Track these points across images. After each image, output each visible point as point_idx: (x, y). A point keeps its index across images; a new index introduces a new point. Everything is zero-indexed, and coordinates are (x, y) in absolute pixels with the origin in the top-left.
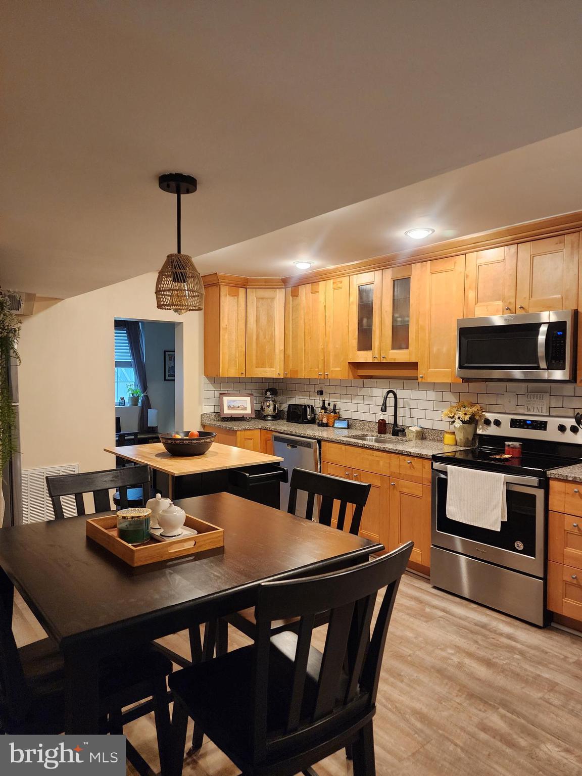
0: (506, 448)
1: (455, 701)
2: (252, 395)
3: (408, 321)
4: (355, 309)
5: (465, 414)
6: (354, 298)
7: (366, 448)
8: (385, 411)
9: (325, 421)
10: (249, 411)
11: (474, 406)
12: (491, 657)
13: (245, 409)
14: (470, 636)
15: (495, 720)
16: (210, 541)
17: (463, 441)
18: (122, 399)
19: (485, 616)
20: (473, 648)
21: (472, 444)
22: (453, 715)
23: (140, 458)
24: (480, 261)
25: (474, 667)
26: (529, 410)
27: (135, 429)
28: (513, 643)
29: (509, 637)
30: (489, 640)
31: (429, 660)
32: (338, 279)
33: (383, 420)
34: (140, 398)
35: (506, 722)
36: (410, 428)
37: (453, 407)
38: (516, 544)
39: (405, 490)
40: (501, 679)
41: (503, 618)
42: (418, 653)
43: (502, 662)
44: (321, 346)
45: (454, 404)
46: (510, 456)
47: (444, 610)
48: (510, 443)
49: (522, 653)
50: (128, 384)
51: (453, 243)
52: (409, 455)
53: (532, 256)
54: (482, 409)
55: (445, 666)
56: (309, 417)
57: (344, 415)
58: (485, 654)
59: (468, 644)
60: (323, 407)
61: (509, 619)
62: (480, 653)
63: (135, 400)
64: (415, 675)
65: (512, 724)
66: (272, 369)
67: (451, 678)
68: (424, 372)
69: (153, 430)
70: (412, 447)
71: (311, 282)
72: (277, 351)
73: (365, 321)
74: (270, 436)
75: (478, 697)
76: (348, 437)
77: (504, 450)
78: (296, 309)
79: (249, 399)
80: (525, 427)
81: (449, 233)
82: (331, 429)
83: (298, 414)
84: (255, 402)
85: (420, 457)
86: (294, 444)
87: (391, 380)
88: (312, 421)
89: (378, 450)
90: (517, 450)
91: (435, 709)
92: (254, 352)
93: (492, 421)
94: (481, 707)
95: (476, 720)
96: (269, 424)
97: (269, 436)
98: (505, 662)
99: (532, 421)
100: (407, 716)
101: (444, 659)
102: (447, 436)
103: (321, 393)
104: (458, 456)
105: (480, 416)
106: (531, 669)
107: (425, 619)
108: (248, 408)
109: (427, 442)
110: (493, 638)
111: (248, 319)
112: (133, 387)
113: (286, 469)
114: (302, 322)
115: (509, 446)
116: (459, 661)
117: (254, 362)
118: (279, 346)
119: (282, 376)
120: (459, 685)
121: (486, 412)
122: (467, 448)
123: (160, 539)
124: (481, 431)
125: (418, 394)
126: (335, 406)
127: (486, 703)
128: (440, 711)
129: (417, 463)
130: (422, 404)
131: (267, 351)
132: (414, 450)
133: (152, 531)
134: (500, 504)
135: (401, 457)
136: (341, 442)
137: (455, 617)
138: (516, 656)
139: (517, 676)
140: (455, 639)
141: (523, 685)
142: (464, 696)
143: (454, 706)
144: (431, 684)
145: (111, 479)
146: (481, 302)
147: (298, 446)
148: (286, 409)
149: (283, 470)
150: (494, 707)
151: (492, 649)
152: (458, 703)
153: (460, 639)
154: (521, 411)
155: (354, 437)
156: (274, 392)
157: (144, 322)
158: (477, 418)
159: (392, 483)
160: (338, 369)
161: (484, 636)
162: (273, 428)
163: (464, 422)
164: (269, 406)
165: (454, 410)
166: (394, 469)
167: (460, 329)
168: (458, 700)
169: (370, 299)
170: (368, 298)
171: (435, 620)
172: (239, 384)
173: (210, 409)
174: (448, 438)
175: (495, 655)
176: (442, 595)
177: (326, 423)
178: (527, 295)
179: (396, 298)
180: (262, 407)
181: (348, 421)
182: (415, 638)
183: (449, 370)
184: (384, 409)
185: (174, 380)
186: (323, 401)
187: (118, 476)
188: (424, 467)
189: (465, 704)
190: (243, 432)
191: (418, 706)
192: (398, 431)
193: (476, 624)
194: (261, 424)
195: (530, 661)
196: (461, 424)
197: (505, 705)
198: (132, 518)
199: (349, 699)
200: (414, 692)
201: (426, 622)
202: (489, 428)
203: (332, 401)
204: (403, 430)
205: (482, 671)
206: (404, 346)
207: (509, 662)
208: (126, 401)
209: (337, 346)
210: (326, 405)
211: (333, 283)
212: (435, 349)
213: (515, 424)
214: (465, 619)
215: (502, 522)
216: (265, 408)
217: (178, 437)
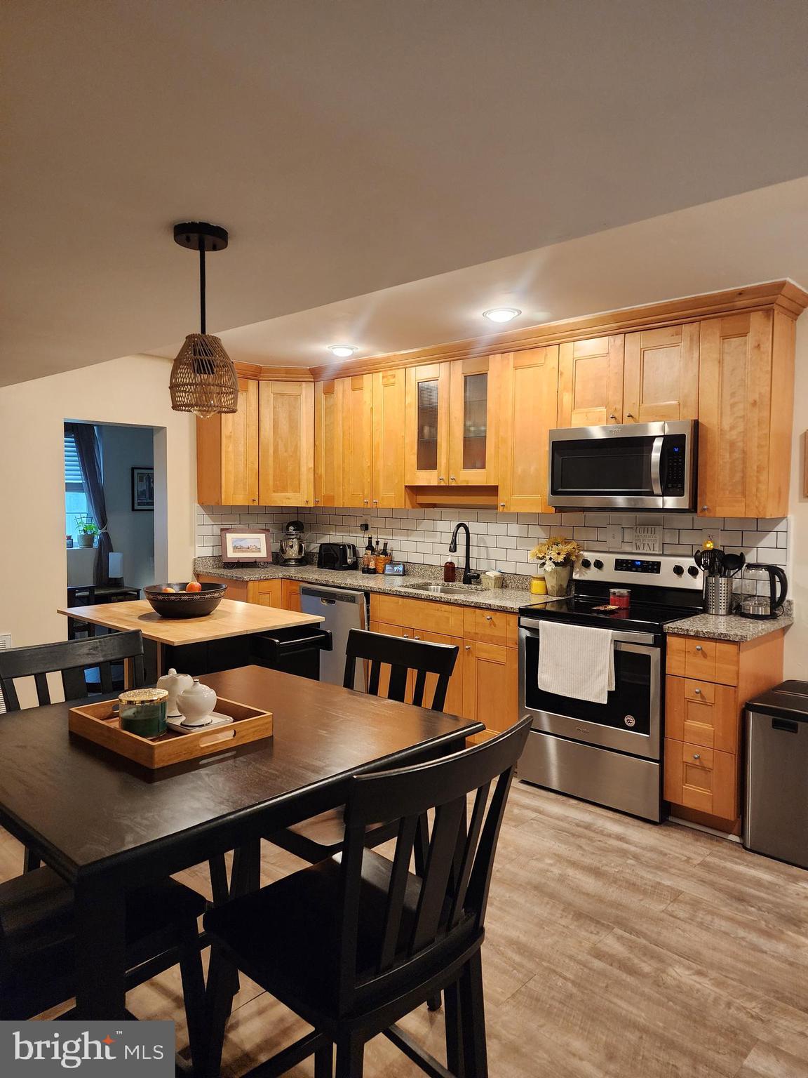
0: (611, 597)
1: (559, 924)
2: (268, 530)
3: (485, 431)
4: (413, 414)
5: (559, 554)
6: (412, 399)
7: (431, 600)
8: (455, 551)
9: (372, 566)
10: (263, 554)
11: (569, 543)
12: (599, 865)
13: (259, 550)
14: (572, 839)
15: (611, 943)
16: (253, 730)
17: (556, 588)
18: (69, 538)
19: (587, 814)
20: (576, 855)
21: (567, 592)
22: (558, 941)
23: (117, 622)
24: (577, 355)
25: (579, 880)
26: (638, 547)
27: (90, 582)
28: (625, 846)
29: (620, 838)
30: (594, 844)
31: (523, 875)
32: (389, 372)
33: (451, 563)
34: (96, 536)
35: (624, 945)
36: (487, 573)
37: (542, 544)
38: (626, 719)
39: (484, 655)
40: (613, 892)
41: (610, 814)
42: (508, 866)
43: (613, 870)
44: (366, 463)
45: (544, 541)
46: (617, 607)
47: (536, 810)
48: (616, 590)
49: (636, 857)
50: (78, 516)
51: (542, 329)
52: (488, 608)
53: (642, 350)
54: (579, 548)
55: (543, 881)
56: (349, 560)
57: (397, 557)
58: (592, 861)
59: (569, 850)
60: (370, 547)
61: (617, 816)
62: (586, 860)
63: (88, 540)
64: (508, 895)
65: (631, 947)
66: (298, 495)
67: (552, 896)
68: (506, 499)
69: (117, 582)
70: (490, 597)
71: (352, 374)
72: (304, 469)
73: (426, 429)
74: (296, 588)
75: (587, 916)
76: (406, 586)
77: (609, 600)
78: (330, 410)
79: (262, 536)
80: (634, 569)
81: (540, 315)
82: (381, 576)
83: (334, 557)
84: (272, 541)
85: (503, 610)
86: (331, 598)
87: (461, 510)
88: (354, 566)
89: (448, 603)
90: (625, 598)
91: (535, 937)
92: (271, 472)
93: (592, 563)
94: (592, 928)
95: (587, 945)
96: (293, 572)
97: (294, 588)
98: (616, 870)
99: (642, 562)
100: (501, 948)
101: (543, 872)
102: (535, 582)
103: (365, 527)
104: (548, 608)
105: (576, 556)
106: (648, 876)
107: (514, 824)
108: (262, 550)
109: (508, 592)
110: (600, 841)
111: (261, 424)
112: (85, 520)
113: (329, 632)
114: (339, 431)
115: (614, 594)
116: (560, 872)
117: (271, 483)
118: (307, 462)
119: (311, 505)
120: (563, 903)
121: (584, 550)
122: (560, 598)
123: (182, 730)
124: (578, 575)
125: (495, 528)
126: (385, 545)
127: (598, 922)
128: (542, 938)
129: (499, 619)
130: (503, 542)
131: (290, 469)
132: (495, 602)
133: (169, 721)
134: (607, 671)
135: (478, 611)
136: (398, 593)
137: (551, 817)
138: (629, 861)
139: (632, 886)
140: (553, 845)
141: (641, 897)
142: (571, 916)
143: (560, 930)
144: (528, 905)
145: (88, 652)
146: (579, 408)
147: (337, 601)
148: (317, 550)
149: (325, 632)
150: (608, 927)
151: (600, 855)
152: (564, 926)
153: (560, 845)
154: (628, 549)
155: (413, 586)
156: (299, 526)
157: (101, 426)
158: (574, 558)
159: (467, 647)
160: (392, 495)
161: (590, 839)
162: (299, 576)
163: (556, 564)
164: (292, 547)
165: (544, 548)
166: (470, 629)
167: (553, 442)
168: (563, 922)
169: (434, 400)
170: (430, 399)
171: (527, 824)
172: (248, 516)
173: (207, 551)
174: (537, 586)
175: (604, 862)
176: (533, 792)
177: (374, 569)
178: (636, 399)
179: (468, 400)
180: (282, 547)
181: (404, 566)
182: (503, 848)
183: (538, 497)
184: (453, 549)
185: (153, 510)
186: (369, 538)
187: (97, 647)
188: (509, 624)
189: (572, 927)
190: (257, 583)
191: (514, 934)
192: (471, 578)
193: (578, 825)
194: (281, 572)
195: (647, 866)
196: (553, 566)
197: (620, 923)
198: (142, 702)
199: (453, 922)
200: (508, 917)
201: (515, 826)
202: (588, 572)
203: (381, 538)
204: (478, 576)
205: (590, 884)
206: (478, 464)
207: (621, 869)
208: (75, 540)
209: (390, 464)
210: (374, 544)
211: (383, 377)
212: (519, 470)
213: (620, 565)
214: (564, 819)
215: (609, 692)
216: (287, 548)
217: (171, 591)
